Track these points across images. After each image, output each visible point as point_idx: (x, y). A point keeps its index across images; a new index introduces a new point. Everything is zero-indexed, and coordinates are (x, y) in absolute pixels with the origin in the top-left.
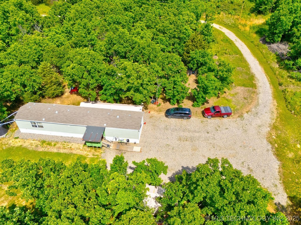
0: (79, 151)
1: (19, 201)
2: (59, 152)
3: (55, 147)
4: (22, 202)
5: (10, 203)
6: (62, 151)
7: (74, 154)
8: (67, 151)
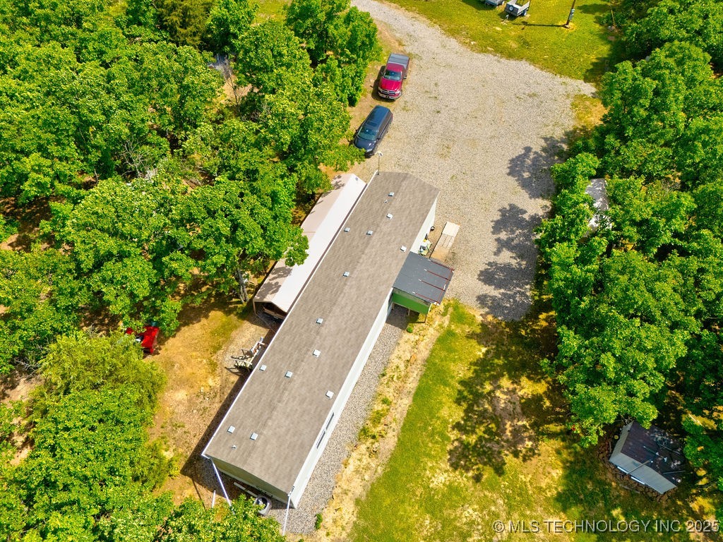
0: (422, 346)
1: (549, 487)
2: (413, 392)
3: (395, 401)
4: (552, 478)
5: (552, 511)
6: (412, 384)
7: (431, 355)
8: (416, 372)
